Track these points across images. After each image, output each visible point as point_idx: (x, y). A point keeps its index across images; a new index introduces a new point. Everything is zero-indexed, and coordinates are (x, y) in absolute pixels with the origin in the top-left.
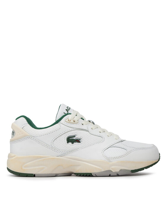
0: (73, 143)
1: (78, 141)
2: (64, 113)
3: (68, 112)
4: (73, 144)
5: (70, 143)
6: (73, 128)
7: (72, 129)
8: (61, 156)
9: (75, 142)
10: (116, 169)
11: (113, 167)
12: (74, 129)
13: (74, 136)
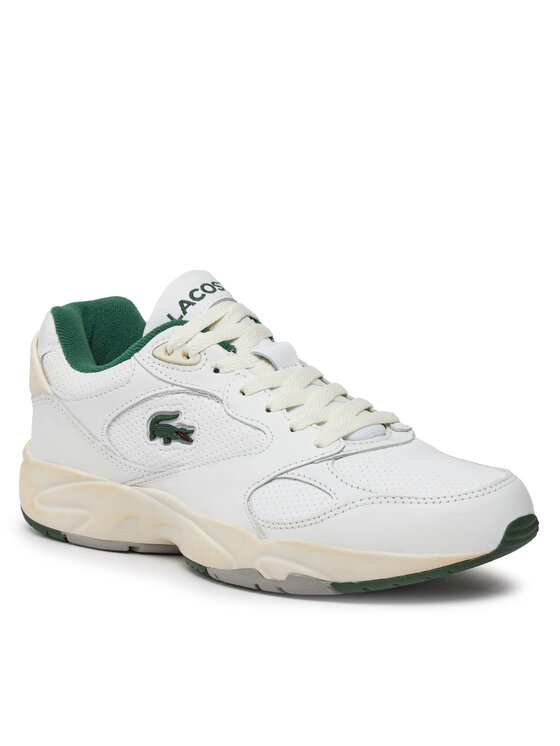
0: (167, 441)
1: (185, 435)
2: (169, 316)
3: (185, 313)
4: (167, 447)
5: (159, 441)
6: (173, 385)
7: (170, 388)
8: (132, 483)
9: (176, 439)
10: (276, 569)
11: (265, 559)
12: (175, 388)
13: (175, 416)
